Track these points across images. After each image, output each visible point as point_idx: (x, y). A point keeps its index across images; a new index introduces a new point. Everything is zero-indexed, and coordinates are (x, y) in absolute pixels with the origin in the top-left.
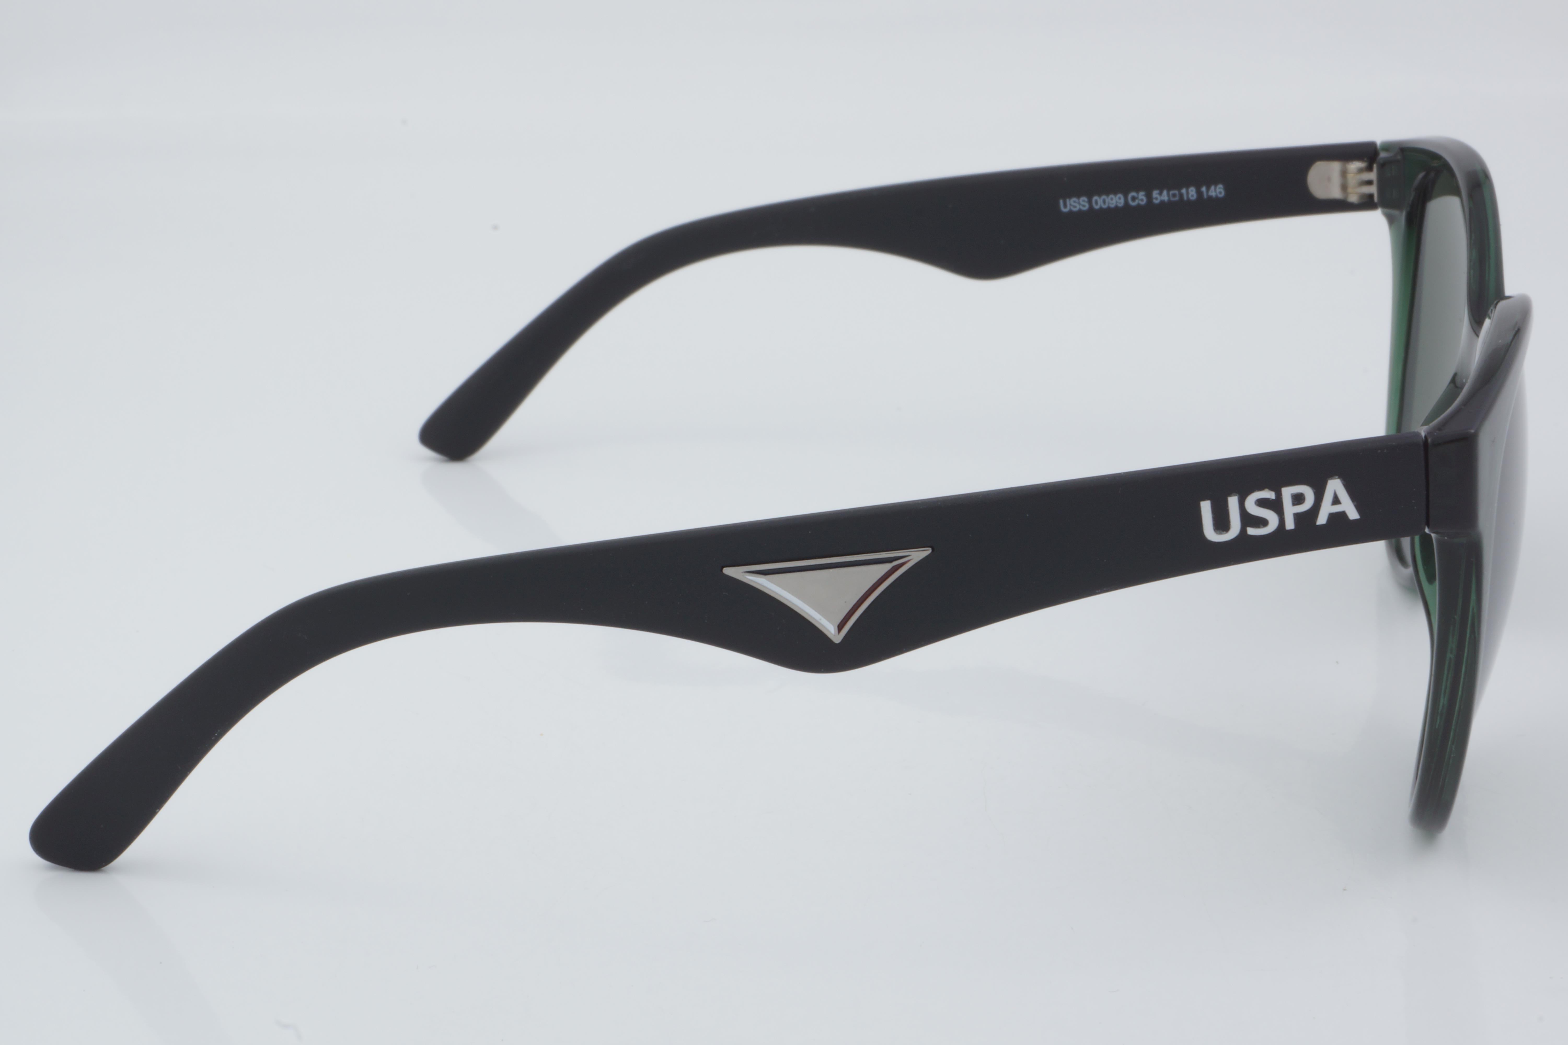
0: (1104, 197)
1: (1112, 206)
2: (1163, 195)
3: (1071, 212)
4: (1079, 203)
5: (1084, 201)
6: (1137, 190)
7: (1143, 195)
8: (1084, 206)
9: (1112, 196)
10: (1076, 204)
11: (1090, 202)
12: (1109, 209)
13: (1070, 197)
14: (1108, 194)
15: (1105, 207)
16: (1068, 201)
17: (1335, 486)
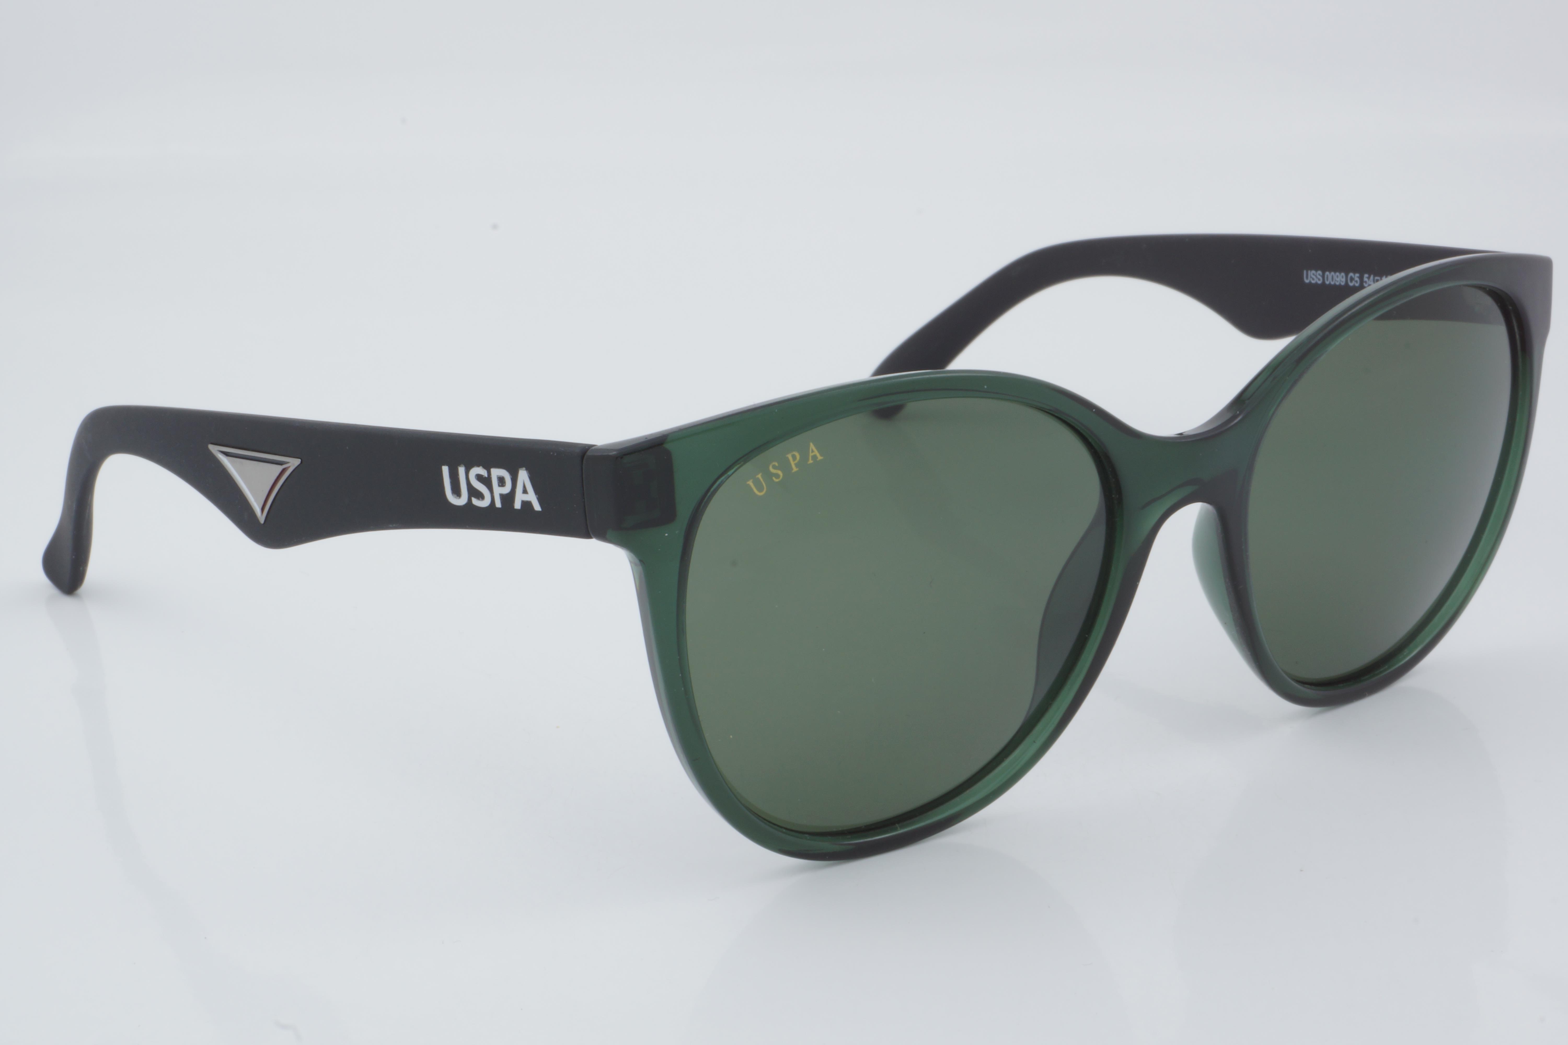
0: (1333, 273)
1: (1337, 284)
2: (1370, 280)
3: (1310, 283)
4: (1316, 276)
5: (1319, 275)
6: (1355, 272)
7: (1358, 277)
8: (1319, 280)
9: (1338, 274)
10: (1313, 277)
11: (1323, 276)
12: (1335, 285)
13: (1311, 270)
14: (1335, 272)
15: (1332, 283)
16: (1309, 272)
17: (523, 476)
